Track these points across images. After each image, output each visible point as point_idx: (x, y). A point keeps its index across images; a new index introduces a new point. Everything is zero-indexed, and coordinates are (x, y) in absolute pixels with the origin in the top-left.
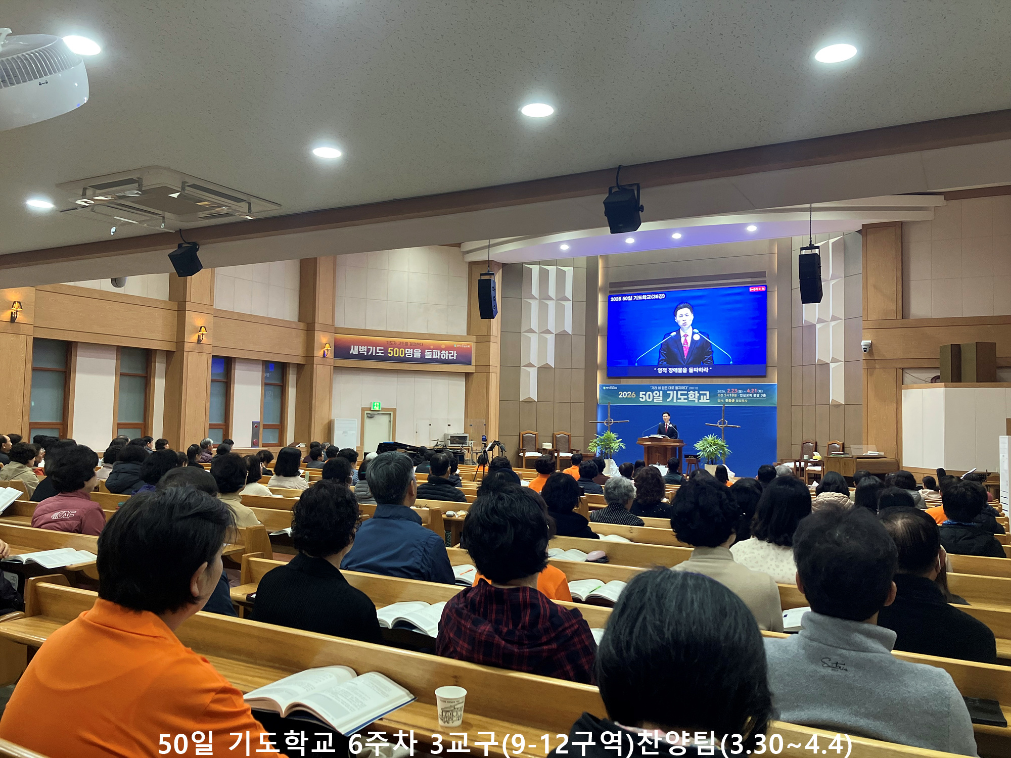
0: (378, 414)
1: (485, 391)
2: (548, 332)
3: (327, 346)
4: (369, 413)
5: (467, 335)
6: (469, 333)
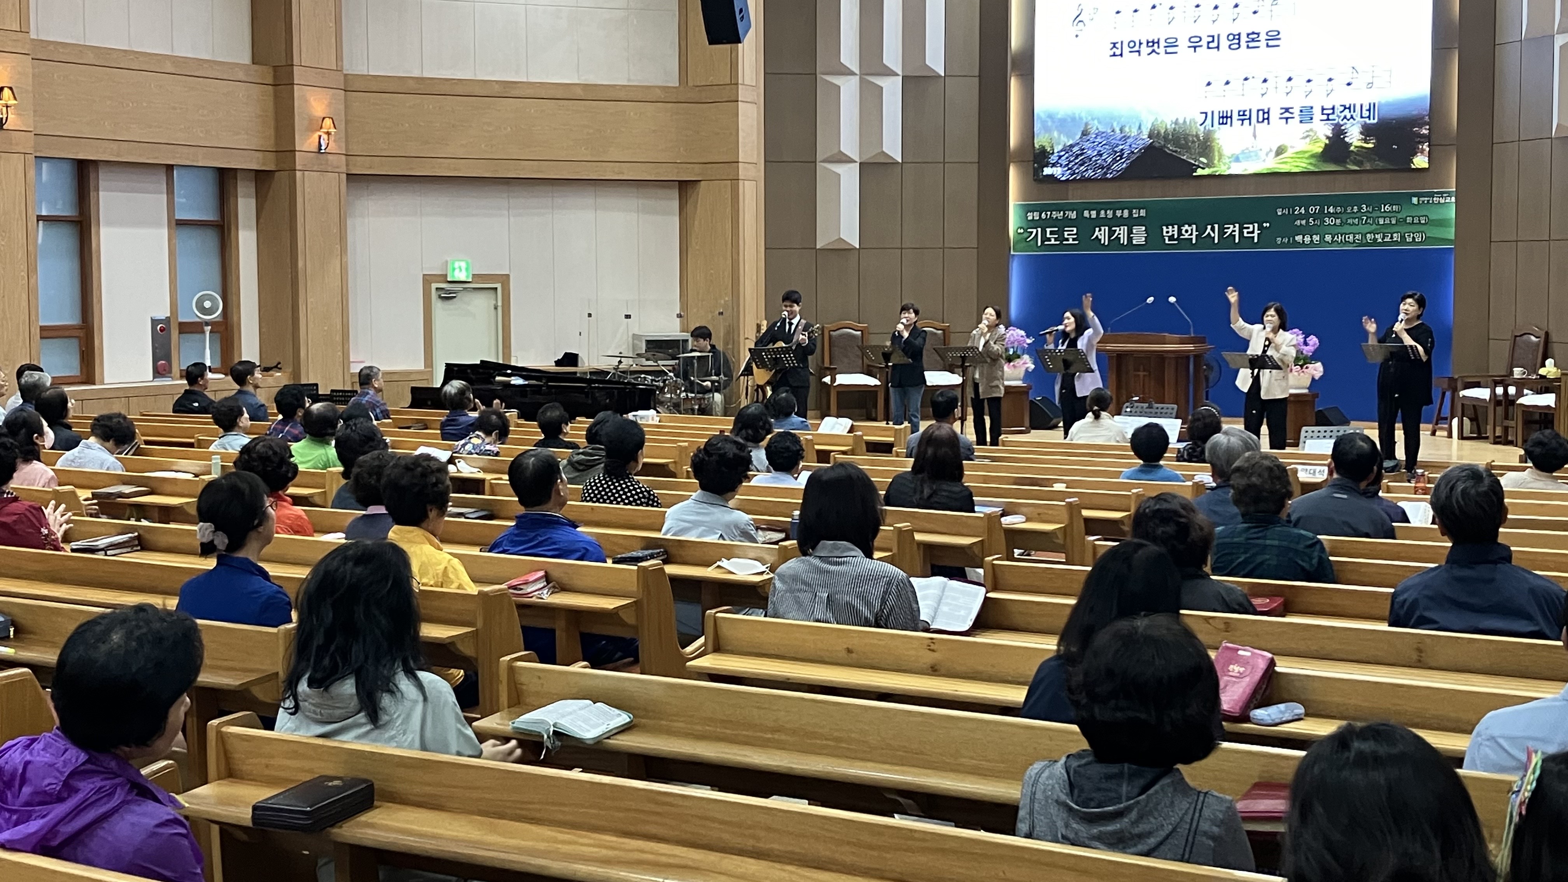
0: (466, 289)
1: (728, 226)
2: (885, 71)
3: (328, 122)
4: (442, 289)
5: (679, 85)
6: (684, 80)
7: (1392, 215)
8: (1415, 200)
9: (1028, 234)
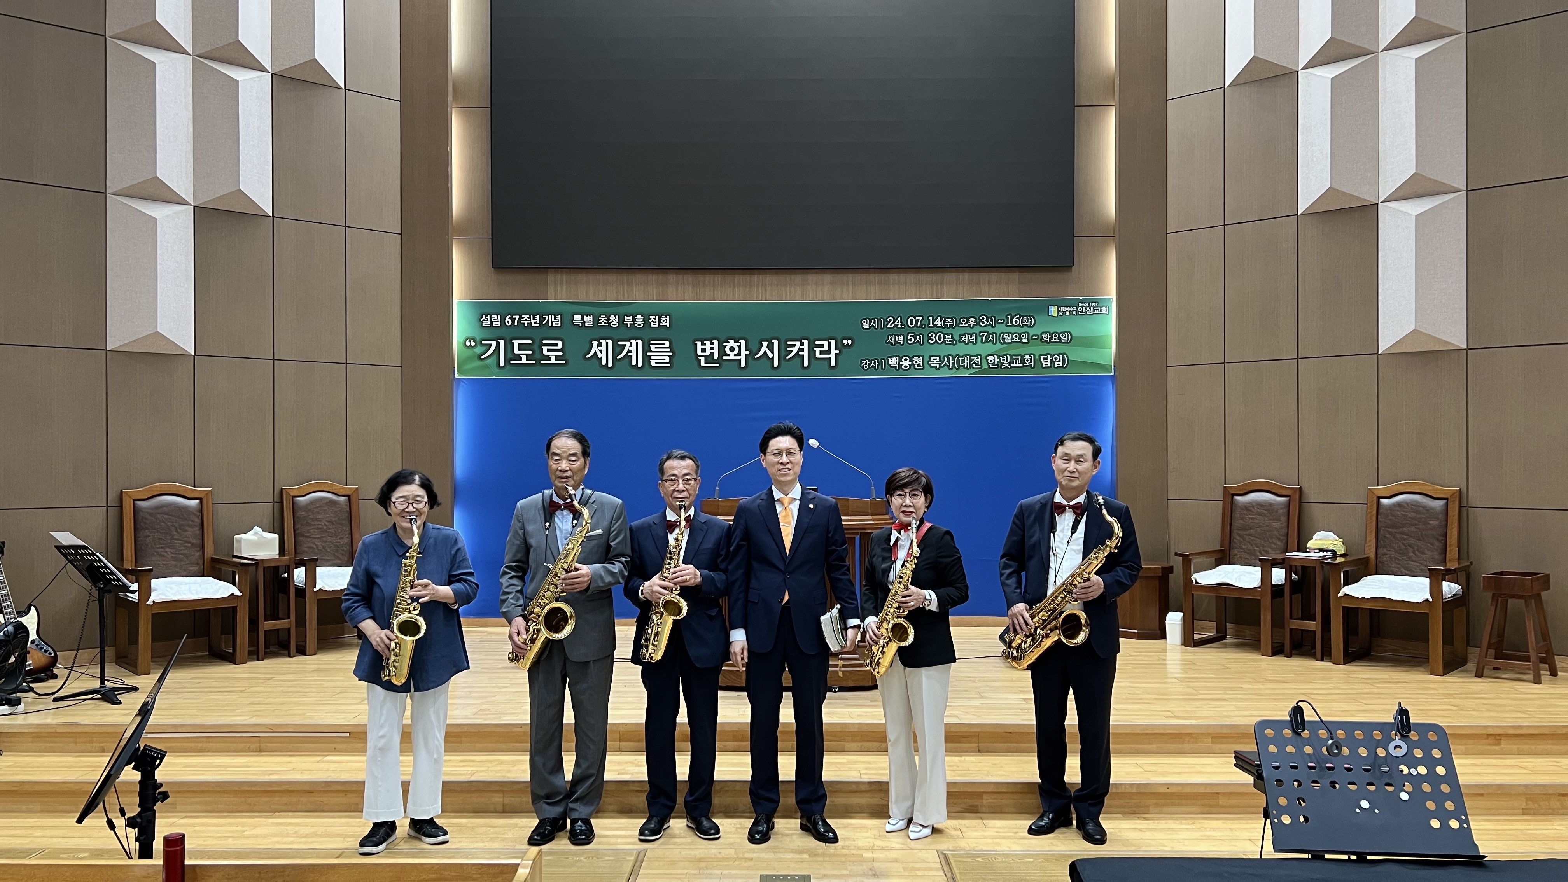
7: (1025, 329)
8: (1053, 310)
9: (484, 348)
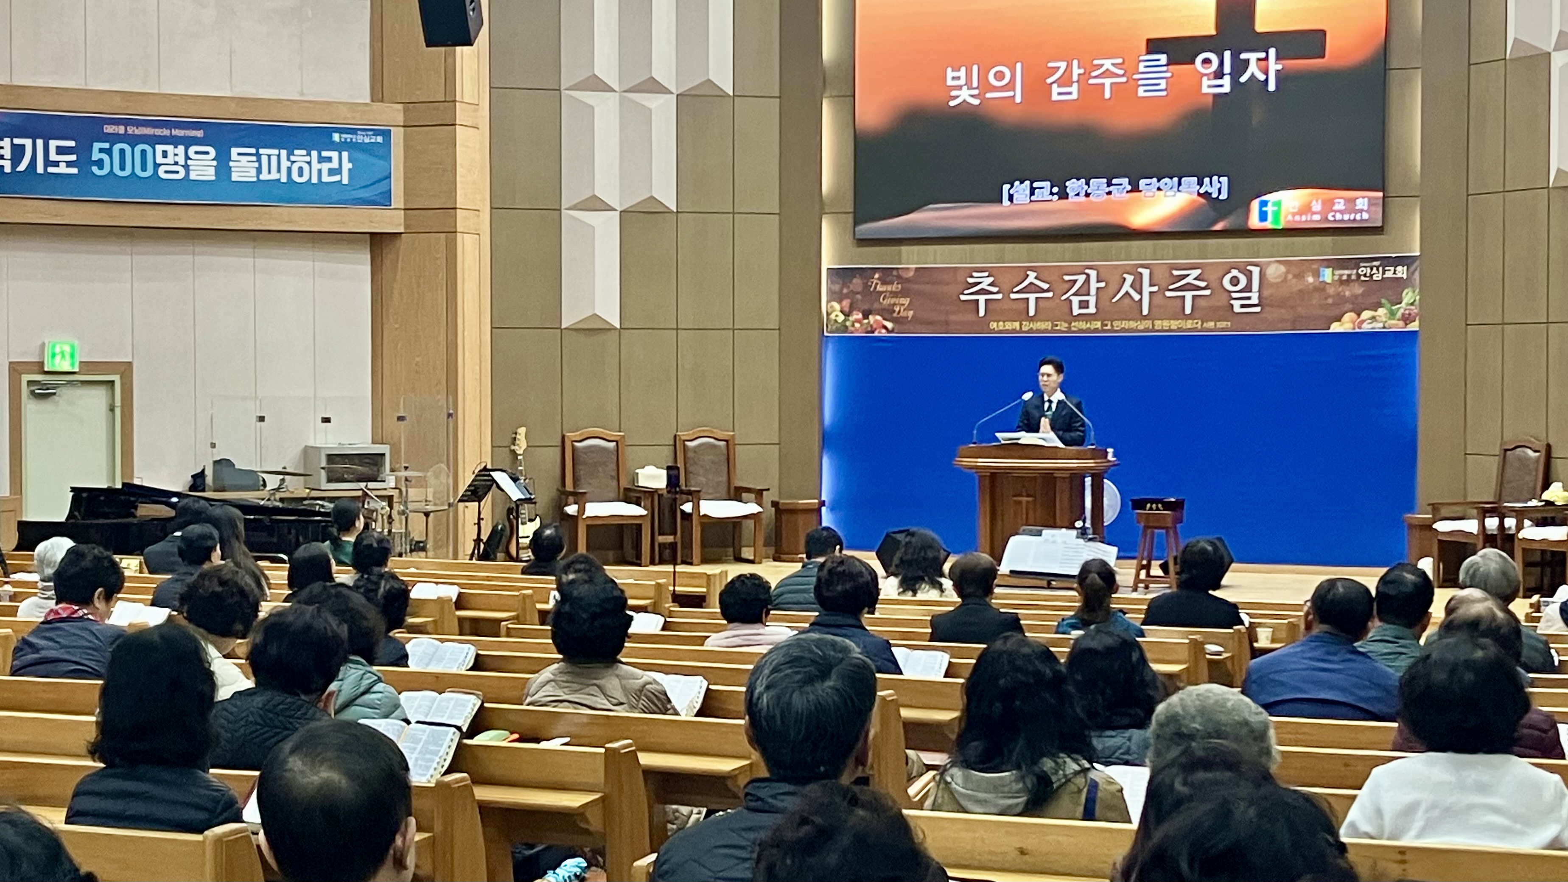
0: (70, 382)
2: (653, 87)
4: (39, 381)
5: (372, 101)
6: (378, 93)
